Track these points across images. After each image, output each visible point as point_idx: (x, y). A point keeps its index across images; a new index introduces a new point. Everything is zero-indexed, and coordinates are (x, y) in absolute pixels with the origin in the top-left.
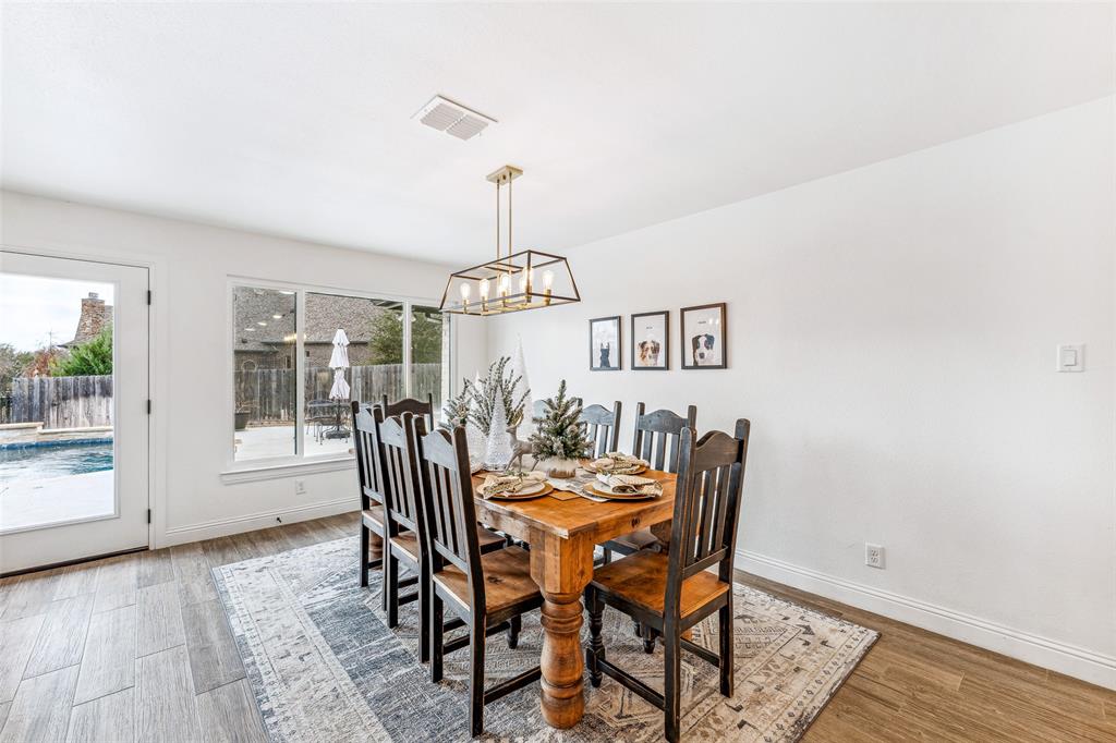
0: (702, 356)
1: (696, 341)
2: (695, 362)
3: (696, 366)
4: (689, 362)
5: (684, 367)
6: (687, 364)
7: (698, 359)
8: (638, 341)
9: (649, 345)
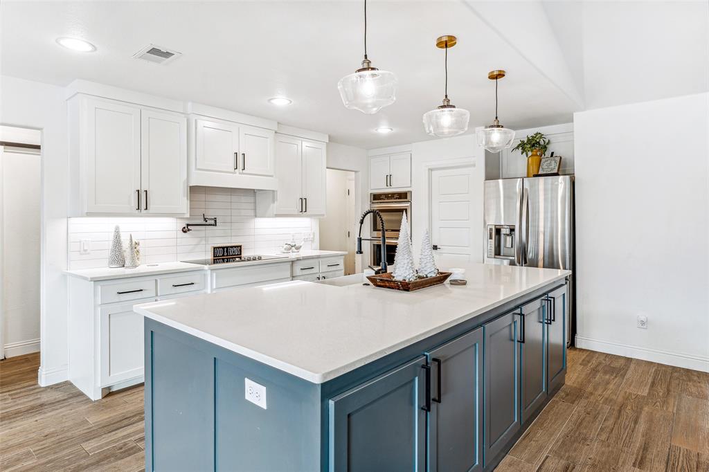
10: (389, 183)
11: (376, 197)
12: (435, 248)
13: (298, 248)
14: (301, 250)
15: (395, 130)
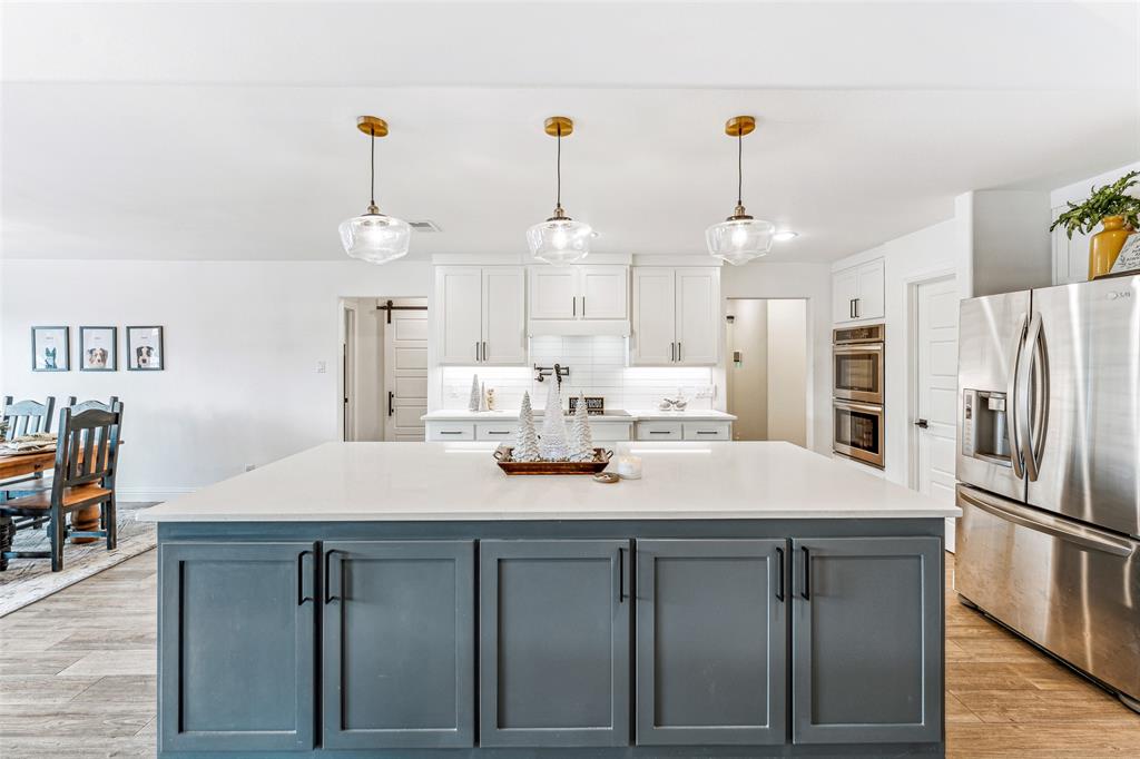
0: (144, 361)
1: (139, 351)
2: (139, 366)
3: (140, 368)
4: (134, 365)
5: (129, 368)
6: (132, 367)
7: (141, 363)
8: (87, 348)
9: (98, 352)
10: (855, 314)
11: (840, 335)
12: (923, 424)
13: (682, 406)
14: (687, 409)
15: (802, 235)
